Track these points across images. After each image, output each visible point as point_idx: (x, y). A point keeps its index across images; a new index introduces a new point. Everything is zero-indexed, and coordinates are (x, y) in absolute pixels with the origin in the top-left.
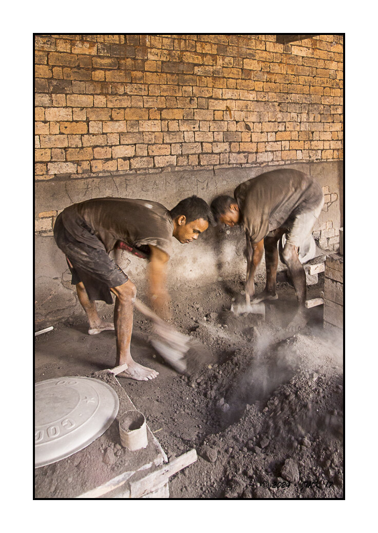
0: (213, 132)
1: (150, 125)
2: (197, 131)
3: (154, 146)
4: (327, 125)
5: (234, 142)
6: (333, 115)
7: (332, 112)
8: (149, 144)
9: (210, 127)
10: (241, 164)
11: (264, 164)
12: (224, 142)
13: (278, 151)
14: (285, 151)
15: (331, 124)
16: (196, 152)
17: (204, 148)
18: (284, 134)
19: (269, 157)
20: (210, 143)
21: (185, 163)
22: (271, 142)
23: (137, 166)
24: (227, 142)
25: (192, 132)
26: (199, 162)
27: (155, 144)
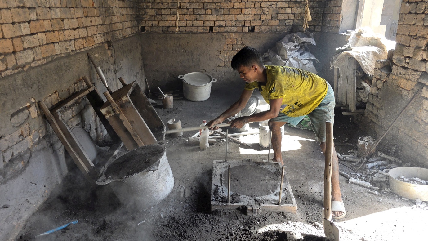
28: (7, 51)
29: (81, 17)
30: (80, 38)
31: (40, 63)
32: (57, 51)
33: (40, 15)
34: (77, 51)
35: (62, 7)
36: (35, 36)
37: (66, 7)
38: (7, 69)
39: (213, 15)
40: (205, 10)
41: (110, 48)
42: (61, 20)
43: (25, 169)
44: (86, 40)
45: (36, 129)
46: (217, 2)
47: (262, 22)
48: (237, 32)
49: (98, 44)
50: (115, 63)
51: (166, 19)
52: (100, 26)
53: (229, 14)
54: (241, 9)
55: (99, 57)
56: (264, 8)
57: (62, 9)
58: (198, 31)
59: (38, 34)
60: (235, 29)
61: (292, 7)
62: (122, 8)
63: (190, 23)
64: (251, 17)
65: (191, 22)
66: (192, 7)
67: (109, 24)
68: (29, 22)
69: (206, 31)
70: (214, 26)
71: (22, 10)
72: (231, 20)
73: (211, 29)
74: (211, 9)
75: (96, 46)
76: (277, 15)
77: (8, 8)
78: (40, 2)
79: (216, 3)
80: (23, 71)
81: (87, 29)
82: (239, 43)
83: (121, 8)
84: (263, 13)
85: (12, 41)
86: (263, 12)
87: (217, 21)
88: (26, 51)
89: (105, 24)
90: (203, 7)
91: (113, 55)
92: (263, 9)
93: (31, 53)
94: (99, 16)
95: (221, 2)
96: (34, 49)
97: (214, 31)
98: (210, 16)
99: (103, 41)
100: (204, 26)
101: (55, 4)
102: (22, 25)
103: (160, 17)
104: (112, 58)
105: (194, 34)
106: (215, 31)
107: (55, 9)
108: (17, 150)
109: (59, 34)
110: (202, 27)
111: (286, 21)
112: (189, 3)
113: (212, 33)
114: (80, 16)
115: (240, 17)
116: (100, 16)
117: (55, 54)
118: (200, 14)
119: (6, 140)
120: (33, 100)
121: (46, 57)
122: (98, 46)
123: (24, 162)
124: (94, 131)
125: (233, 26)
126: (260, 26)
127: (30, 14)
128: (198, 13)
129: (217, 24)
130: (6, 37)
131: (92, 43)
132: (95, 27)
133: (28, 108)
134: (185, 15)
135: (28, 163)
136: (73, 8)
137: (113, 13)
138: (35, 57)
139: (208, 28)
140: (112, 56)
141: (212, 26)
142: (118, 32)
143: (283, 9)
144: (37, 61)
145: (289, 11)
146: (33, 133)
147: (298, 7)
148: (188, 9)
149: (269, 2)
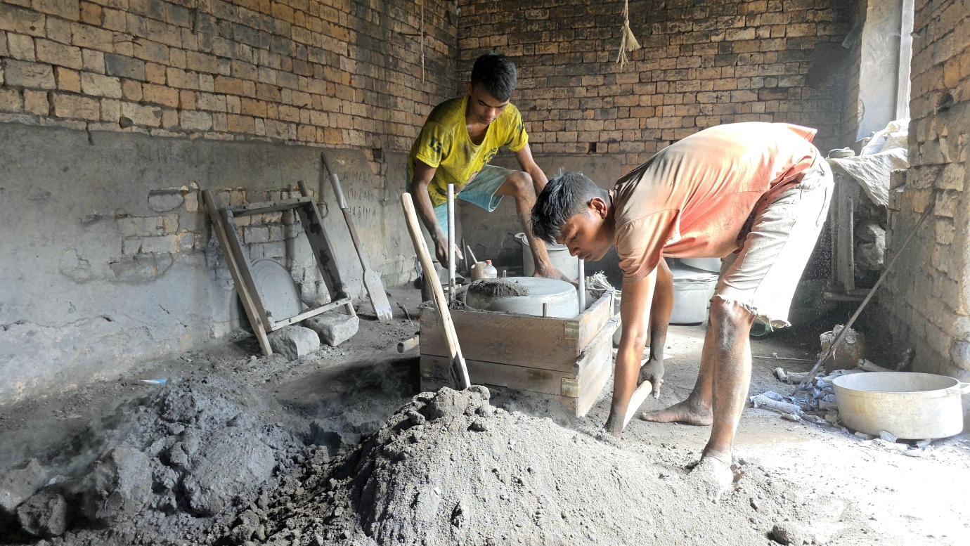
0: (81, 48)
2: (42, 38)
4: (303, 80)
5: (130, 79)
6: (312, 63)
7: (311, 59)
9: (72, 35)
10: (148, 128)
11: (196, 135)
12: (107, 75)
13: (220, 112)
14: (234, 116)
15: (310, 80)
16: (43, 86)
17: (60, 78)
18: (230, 82)
19: (204, 122)
20: (75, 70)
21: (16, 106)
22: (205, 92)
24: (114, 75)
25: (29, 38)
26: (52, 110)
28: (168, 103)
29: (320, 95)
30: (311, 125)
31: (221, 137)
32: (258, 130)
33: (236, 71)
34: (300, 143)
35: (282, 71)
36: (220, 97)
37: (292, 72)
38: (161, 127)
39: (597, 120)
40: (583, 112)
41: (378, 160)
42: (276, 89)
43: (155, 280)
44: (323, 132)
45: (190, 229)
46: (606, 96)
48: (644, 152)
49: (350, 145)
50: (384, 189)
52: (359, 118)
53: (629, 117)
54: (655, 107)
55: (348, 166)
56: (704, 104)
57: (281, 72)
58: (567, 151)
59: (228, 96)
60: (641, 146)
61: (767, 101)
62: (422, 103)
63: (551, 137)
64: (675, 122)
65: (554, 134)
66: (559, 107)
67: (383, 121)
68: (215, 76)
69: (583, 152)
70: (597, 140)
71: (206, 56)
72: (634, 130)
73: (593, 147)
74: (593, 109)
75: (344, 147)
77: (183, 49)
78: (241, 53)
79: (603, 98)
80: (189, 139)
81: (328, 116)
83: (418, 103)
84: (701, 114)
85: (179, 93)
87: (605, 132)
88: (200, 113)
89: (373, 119)
90: (578, 105)
91: (383, 173)
92: (702, 105)
93: (207, 117)
94: (361, 101)
95: (614, 96)
96: (214, 115)
97: (597, 151)
98: (592, 123)
99: (363, 144)
100: (578, 142)
101: (269, 63)
102: (200, 75)
104: (378, 177)
105: (559, 156)
106: (600, 151)
107: (267, 69)
108: (149, 246)
109: (269, 107)
110: (574, 143)
112: (552, 99)
113: (595, 155)
114: (317, 92)
115: (653, 123)
116: (363, 102)
117: (253, 133)
118: (572, 120)
119: (133, 222)
120: (194, 186)
121: (235, 133)
122: (349, 150)
123: (157, 270)
124: (312, 285)
125: (638, 141)
127: (218, 66)
128: (568, 117)
129: (605, 137)
130: (170, 84)
131: (335, 140)
132: (349, 117)
133: (183, 193)
134: (543, 121)
135: (164, 274)
136: (306, 77)
137: (396, 106)
138: (215, 126)
139: (587, 146)
140: (379, 174)
141: (594, 141)
142: (402, 140)
143: (747, 104)
144: (217, 132)
145: (759, 107)
146: (185, 234)
147: (780, 100)
148: (549, 111)
149: (714, 91)
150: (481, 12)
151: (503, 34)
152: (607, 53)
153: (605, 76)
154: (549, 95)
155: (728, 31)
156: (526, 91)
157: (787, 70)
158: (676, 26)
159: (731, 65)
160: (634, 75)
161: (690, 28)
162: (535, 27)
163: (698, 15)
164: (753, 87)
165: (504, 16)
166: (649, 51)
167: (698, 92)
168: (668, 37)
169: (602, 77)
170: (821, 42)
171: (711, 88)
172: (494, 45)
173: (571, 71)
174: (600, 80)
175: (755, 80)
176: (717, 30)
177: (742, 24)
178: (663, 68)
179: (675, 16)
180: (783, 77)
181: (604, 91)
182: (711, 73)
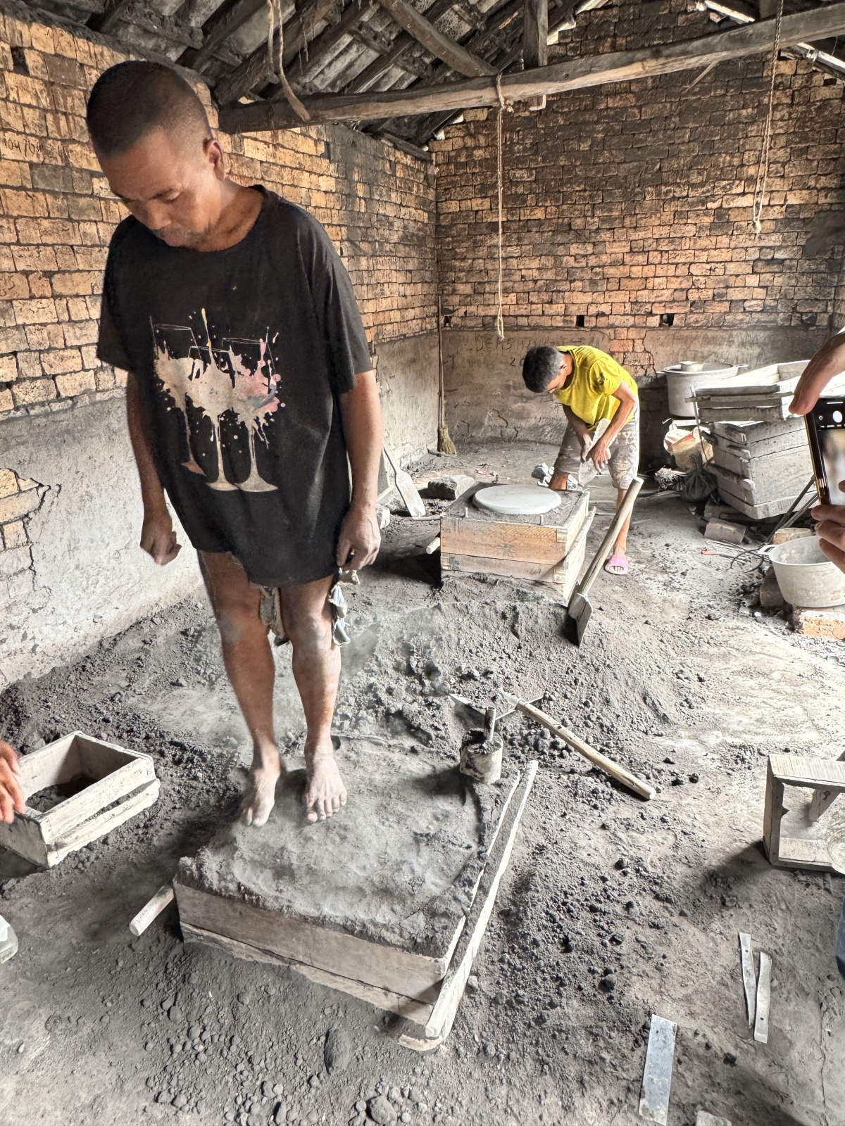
1: (35, 310)
3: (51, 355)
8: (40, 352)
23: (29, 399)
27: (50, 350)
39: (585, 292)
40: (571, 283)
46: (596, 267)
47: (691, 306)
48: (633, 326)
51: (492, 302)
53: (619, 290)
54: (646, 279)
56: (697, 276)
58: (554, 325)
60: (631, 320)
61: (762, 274)
62: (405, 283)
63: (538, 309)
64: (666, 295)
65: (540, 306)
66: (545, 277)
69: (570, 325)
70: (585, 313)
72: (624, 303)
73: (581, 321)
74: (581, 280)
76: (724, 291)
79: (592, 268)
82: (639, 348)
84: (693, 287)
86: (693, 284)
87: (593, 305)
90: (566, 276)
92: (694, 278)
95: (603, 266)
97: (585, 325)
98: (580, 295)
100: (565, 315)
103: (480, 298)
105: (545, 330)
106: (588, 325)
110: (561, 316)
111: (747, 304)
112: (539, 269)
113: (583, 329)
115: (644, 295)
118: (559, 291)
125: (627, 315)
126: (686, 313)
128: (555, 289)
129: (593, 310)
134: (528, 293)
137: (383, 294)
139: (575, 319)
141: (582, 314)
142: (389, 327)
143: (741, 277)
145: (753, 280)
147: (775, 273)
148: (535, 281)
149: (708, 263)
150: (462, 171)
151: (485, 197)
152: (596, 219)
153: (594, 244)
154: (535, 264)
155: (725, 198)
156: (511, 260)
157: (784, 241)
158: (670, 191)
159: (726, 234)
160: (624, 243)
161: (685, 194)
162: (521, 190)
163: (695, 178)
164: (748, 258)
165: (486, 178)
166: (641, 218)
167: (691, 264)
168: (662, 203)
169: (591, 245)
170: (821, 211)
171: (704, 259)
172: (476, 208)
173: (559, 238)
174: (590, 248)
175: (750, 250)
176: (713, 196)
177: (740, 190)
178: (656, 236)
179: (671, 180)
180: (780, 248)
181: (593, 261)
182: (704, 243)
